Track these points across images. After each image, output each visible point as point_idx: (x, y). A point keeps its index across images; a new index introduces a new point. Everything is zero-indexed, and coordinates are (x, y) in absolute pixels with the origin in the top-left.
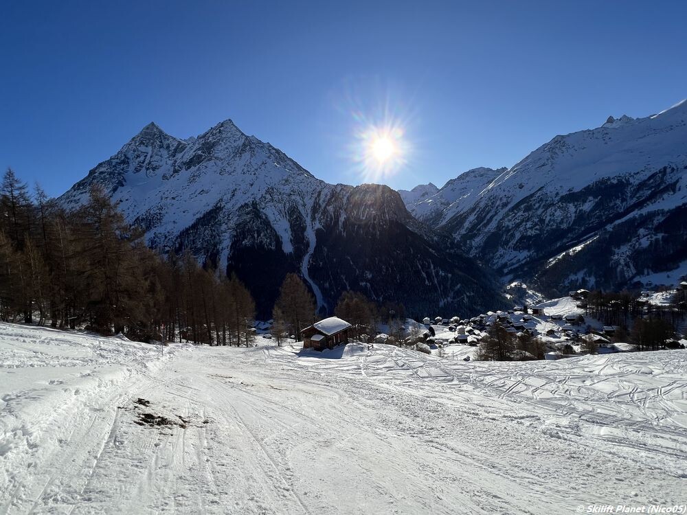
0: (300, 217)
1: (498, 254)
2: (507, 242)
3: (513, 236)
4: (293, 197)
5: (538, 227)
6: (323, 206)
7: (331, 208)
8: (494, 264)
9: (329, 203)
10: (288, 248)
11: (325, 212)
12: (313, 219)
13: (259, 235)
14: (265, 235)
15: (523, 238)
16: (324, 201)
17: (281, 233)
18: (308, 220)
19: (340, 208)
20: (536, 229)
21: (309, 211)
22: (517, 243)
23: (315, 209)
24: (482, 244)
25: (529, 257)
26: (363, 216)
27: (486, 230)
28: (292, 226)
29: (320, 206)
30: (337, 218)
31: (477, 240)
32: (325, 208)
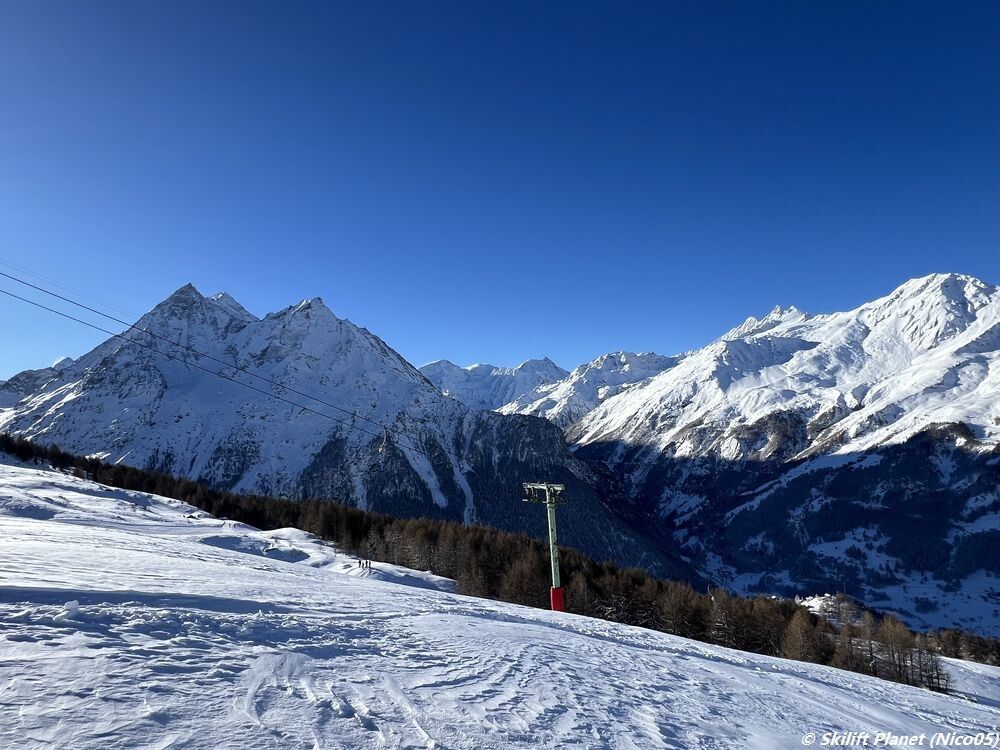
0: (442, 453)
1: (664, 496)
2: (672, 482)
3: (679, 473)
4: (428, 425)
5: (707, 465)
6: (468, 438)
7: (479, 443)
8: (661, 510)
9: (475, 436)
10: (440, 499)
11: (473, 448)
12: (460, 457)
13: (401, 481)
14: (408, 482)
15: (691, 477)
16: (468, 432)
17: (424, 477)
18: (453, 459)
19: (491, 444)
20: (707, 468)
21: (451, 444)
22: (685, 482)
23: (458, 443)
24: (644, 481)
25: (702, 505)
26: (522, 457)
27: (646, 461)
28: (435, 467)
29: (464, 439)
30: (489, 456)
31: (637, 473)
32: (472, 443)
